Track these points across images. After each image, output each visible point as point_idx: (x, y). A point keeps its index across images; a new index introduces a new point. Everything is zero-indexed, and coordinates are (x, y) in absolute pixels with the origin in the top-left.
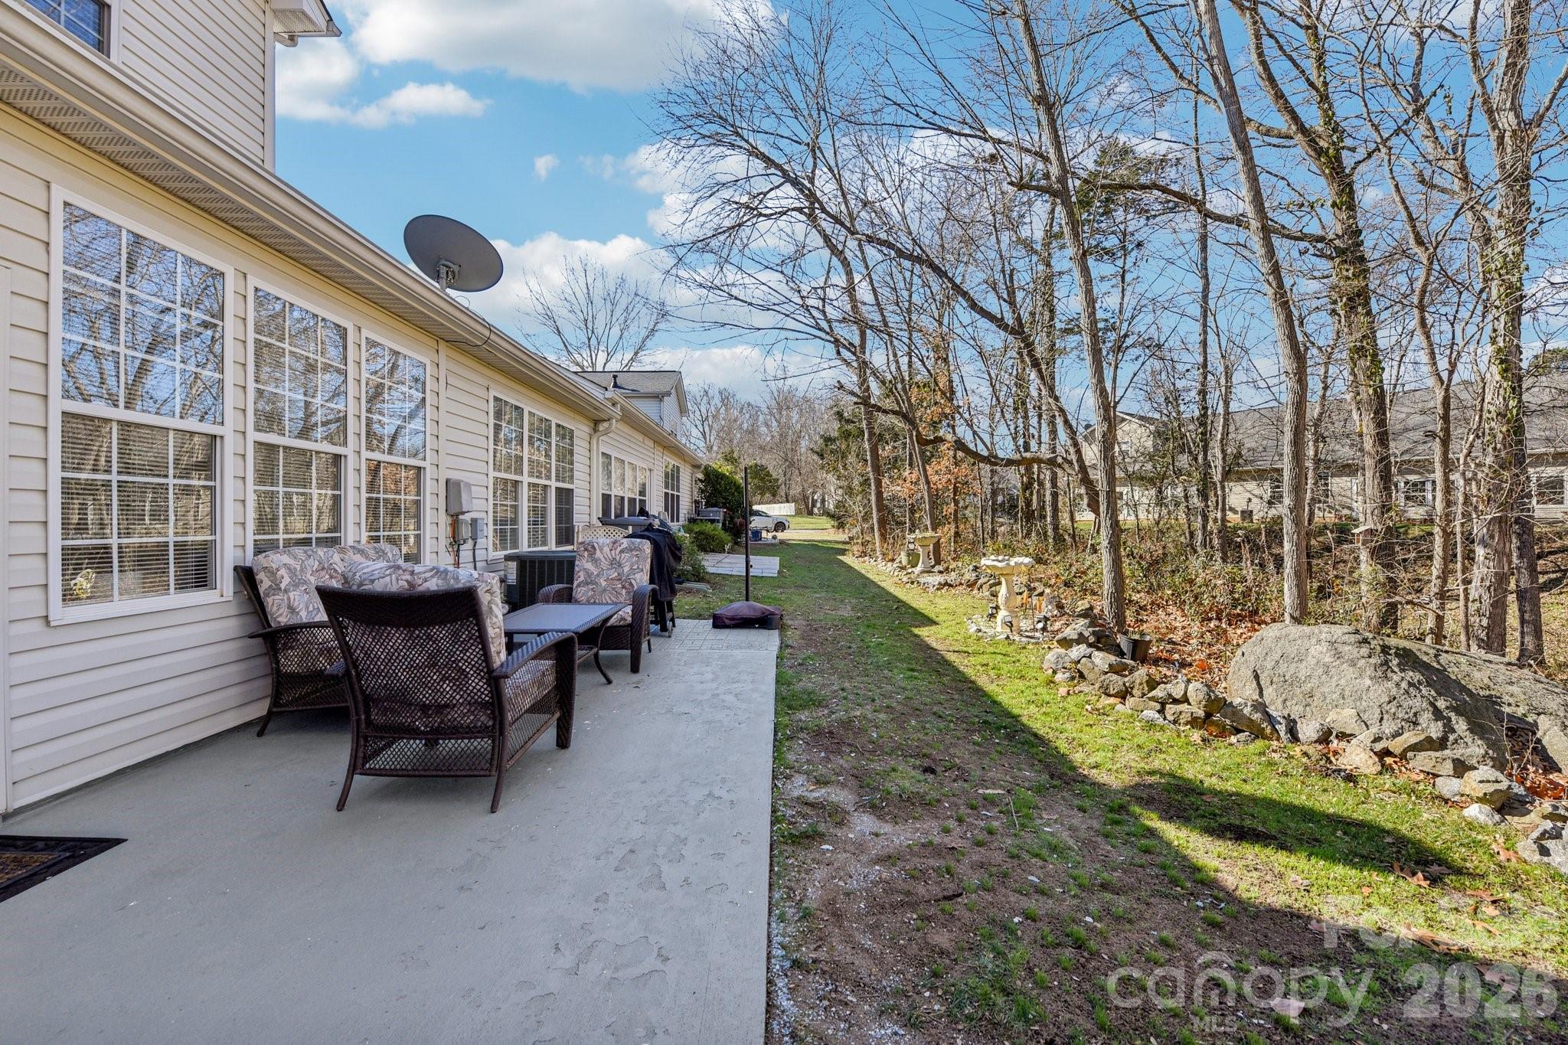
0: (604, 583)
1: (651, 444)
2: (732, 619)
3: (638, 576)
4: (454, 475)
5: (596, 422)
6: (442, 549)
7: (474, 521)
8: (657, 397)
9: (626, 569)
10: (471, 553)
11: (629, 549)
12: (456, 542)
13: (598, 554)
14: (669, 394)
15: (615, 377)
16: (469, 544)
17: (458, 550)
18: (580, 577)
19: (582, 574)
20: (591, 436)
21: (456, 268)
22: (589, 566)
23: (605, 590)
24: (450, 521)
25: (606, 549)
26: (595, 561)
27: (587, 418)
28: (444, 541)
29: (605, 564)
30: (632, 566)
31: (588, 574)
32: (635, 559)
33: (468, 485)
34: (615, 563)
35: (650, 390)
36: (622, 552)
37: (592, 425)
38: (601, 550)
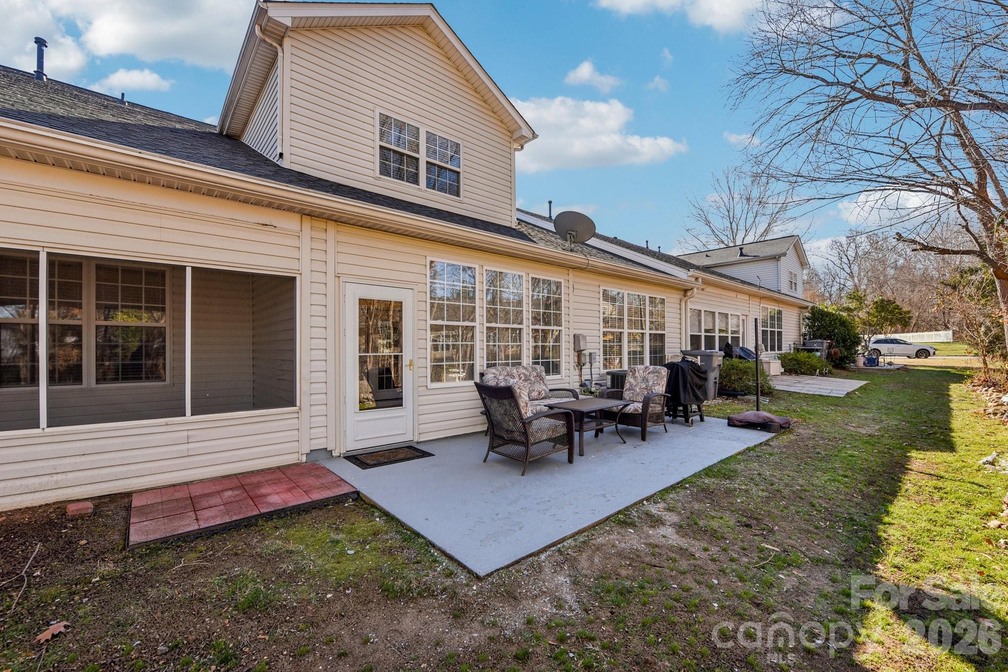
0: (638, 390)
1: (747, 297)
2: (741, 422)
3: (656, 388)
4: (577, 332)
5: (686, 291)
6: (572, 368)
7: (590, 354)
8: (775, 258)
9: (651, 383)
10: (589, 370)
11: (653, 372)
12: (580, 365)
13: (637, 374)
14: (784, 254)
15: (741, 249)
16: (588, 365)
17: (581, 369)
18: (627, 386)
19: (628, 384)
20: (681, 300)
21: (574, 233)
22: (632, 380)
23: (638, 394)
24: (576, 354)
25: (641, 372)
26: (635, 378)
27: (679, 289)
28: (572, 364)
29: (639, 380)
30: (654, 381)
31: (631, 385)
32: (656, 378)
33: (584, 337)
34: (645, 380)
35: (769, 254)
36: (649, 373)
37: (683, 293)
38: (639, 372)
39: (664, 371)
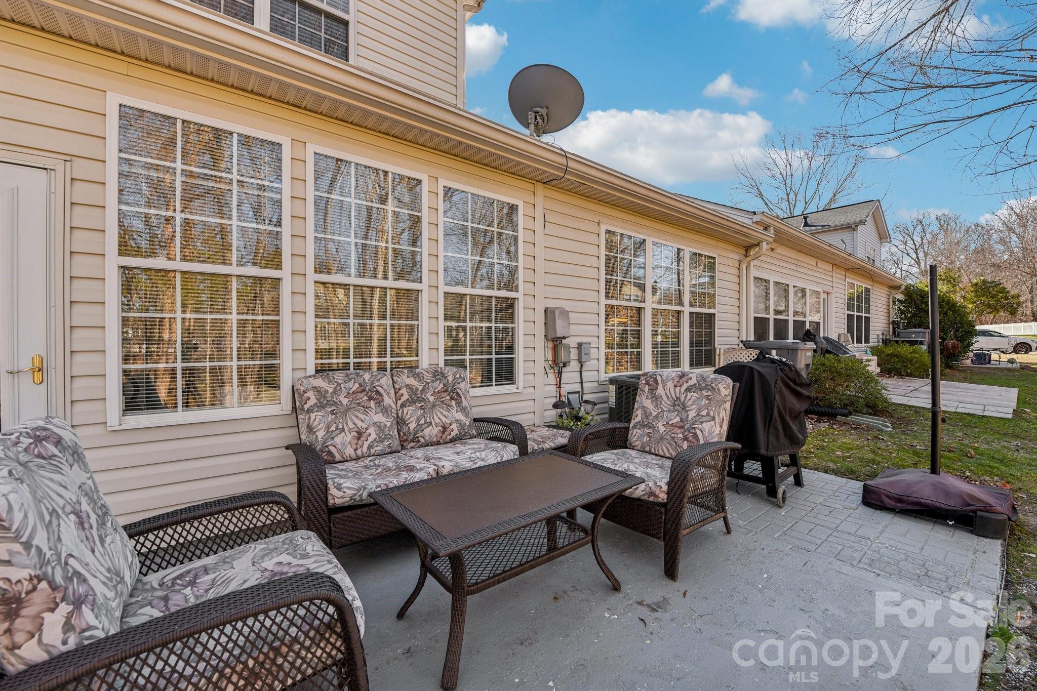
0: (662, 429)
1: (829, 267)
3: (706, 426)
4: (551, 304)
5: (747, 248)
7: (580, 345)
8: (851, 227)
9: (692, 414)
10: (578, 374)
11: (698, 388)
12: (558, 365)
13: (660, 391)
14: (863, 222)
16: (574, 365)
17: (560, 373)
18: (638, 416)
19: (639, 412)
20: (740, 262)
21: (543, 111)
22: (648, 404)
23: (662, 438)
24: (550, 345)
25: (670, 385)
26: (656, 399)
27: (736, 245)
29: (666, 403)
30: (700, 410)
31: (647, 414)
32: (704, 402)
33: (565, 313)
34: (679, 405)
35: (841, 223)
36: (688, 390)
37: (743, 252)
38: (664, 385)
39: (726, 387)
